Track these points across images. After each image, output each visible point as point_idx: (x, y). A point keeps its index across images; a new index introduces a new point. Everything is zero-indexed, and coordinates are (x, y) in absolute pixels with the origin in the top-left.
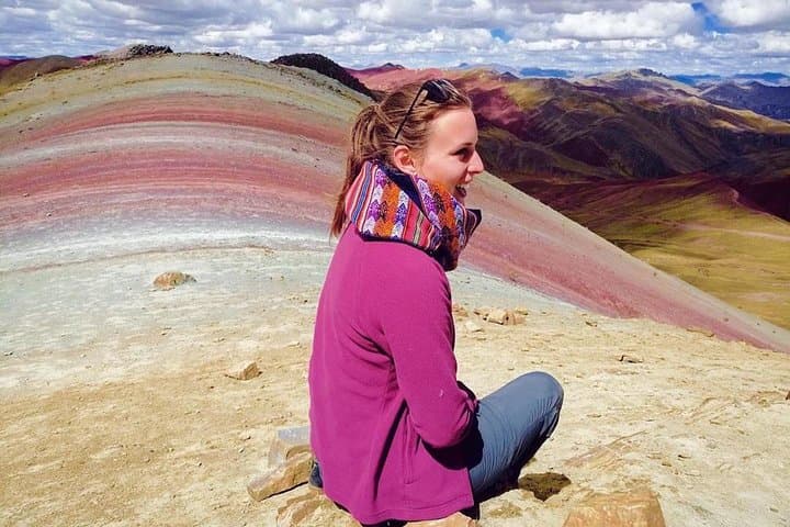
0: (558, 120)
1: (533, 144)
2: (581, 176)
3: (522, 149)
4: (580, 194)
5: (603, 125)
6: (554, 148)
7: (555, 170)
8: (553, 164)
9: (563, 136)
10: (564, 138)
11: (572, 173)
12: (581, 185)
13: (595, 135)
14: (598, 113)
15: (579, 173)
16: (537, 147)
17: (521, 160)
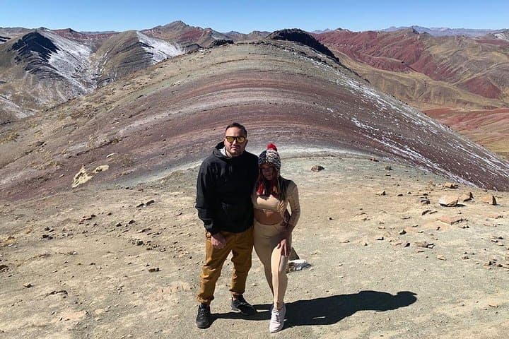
0: (462, 66)
1: (443, 82)
2: (479, 106)
3: (434, 86)
4: (478, 119)
5: (499, 69)
6: (458, 85)
7: (459, 101)
8: (458, 97)
9: (465, 77)
10: (466, 78)
11: (472, 104)
12: (479, 113)
13: (492, 76)
14: (494, 59)
15: (477, 104)
16: (446, 85)
17: (432, 94)
